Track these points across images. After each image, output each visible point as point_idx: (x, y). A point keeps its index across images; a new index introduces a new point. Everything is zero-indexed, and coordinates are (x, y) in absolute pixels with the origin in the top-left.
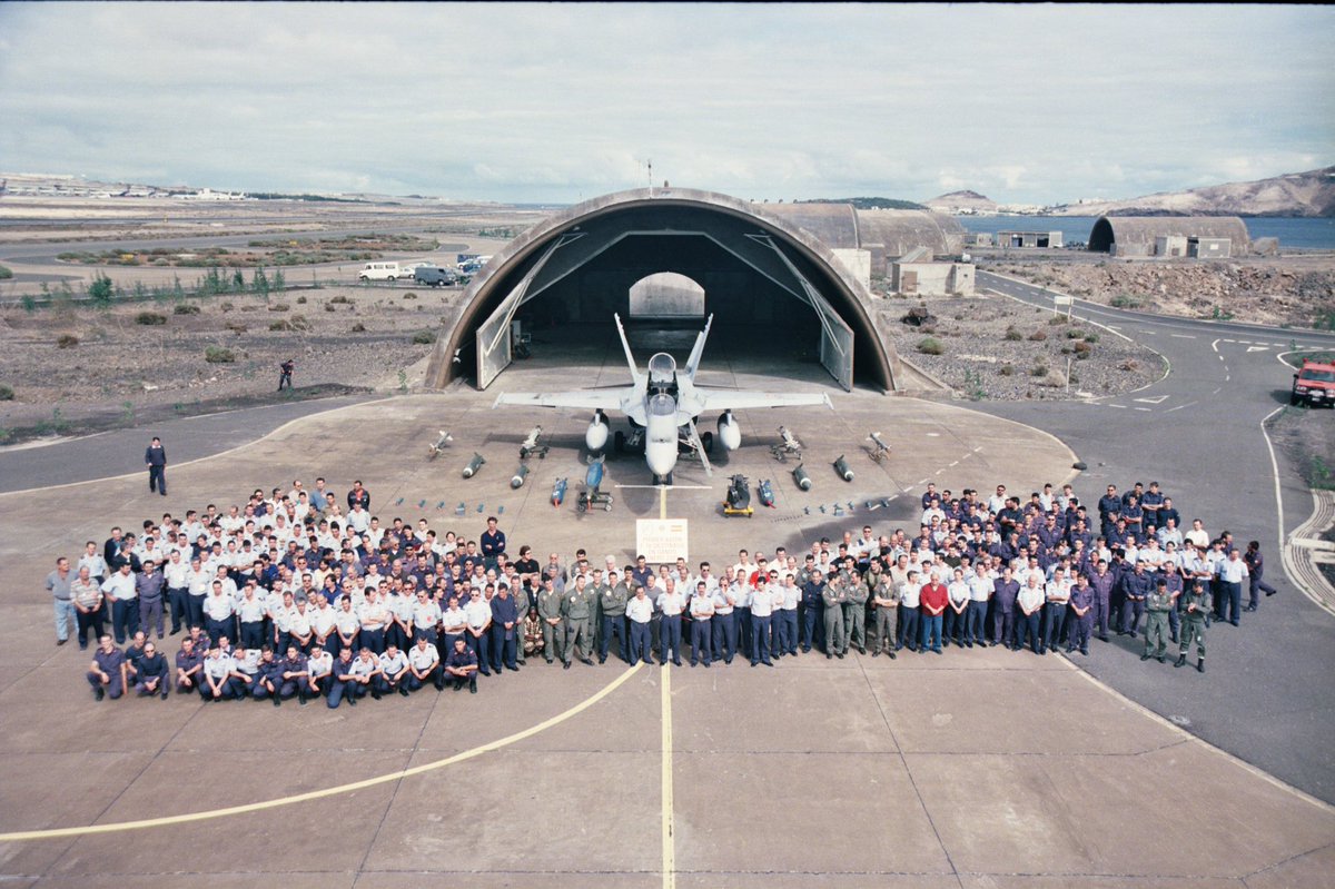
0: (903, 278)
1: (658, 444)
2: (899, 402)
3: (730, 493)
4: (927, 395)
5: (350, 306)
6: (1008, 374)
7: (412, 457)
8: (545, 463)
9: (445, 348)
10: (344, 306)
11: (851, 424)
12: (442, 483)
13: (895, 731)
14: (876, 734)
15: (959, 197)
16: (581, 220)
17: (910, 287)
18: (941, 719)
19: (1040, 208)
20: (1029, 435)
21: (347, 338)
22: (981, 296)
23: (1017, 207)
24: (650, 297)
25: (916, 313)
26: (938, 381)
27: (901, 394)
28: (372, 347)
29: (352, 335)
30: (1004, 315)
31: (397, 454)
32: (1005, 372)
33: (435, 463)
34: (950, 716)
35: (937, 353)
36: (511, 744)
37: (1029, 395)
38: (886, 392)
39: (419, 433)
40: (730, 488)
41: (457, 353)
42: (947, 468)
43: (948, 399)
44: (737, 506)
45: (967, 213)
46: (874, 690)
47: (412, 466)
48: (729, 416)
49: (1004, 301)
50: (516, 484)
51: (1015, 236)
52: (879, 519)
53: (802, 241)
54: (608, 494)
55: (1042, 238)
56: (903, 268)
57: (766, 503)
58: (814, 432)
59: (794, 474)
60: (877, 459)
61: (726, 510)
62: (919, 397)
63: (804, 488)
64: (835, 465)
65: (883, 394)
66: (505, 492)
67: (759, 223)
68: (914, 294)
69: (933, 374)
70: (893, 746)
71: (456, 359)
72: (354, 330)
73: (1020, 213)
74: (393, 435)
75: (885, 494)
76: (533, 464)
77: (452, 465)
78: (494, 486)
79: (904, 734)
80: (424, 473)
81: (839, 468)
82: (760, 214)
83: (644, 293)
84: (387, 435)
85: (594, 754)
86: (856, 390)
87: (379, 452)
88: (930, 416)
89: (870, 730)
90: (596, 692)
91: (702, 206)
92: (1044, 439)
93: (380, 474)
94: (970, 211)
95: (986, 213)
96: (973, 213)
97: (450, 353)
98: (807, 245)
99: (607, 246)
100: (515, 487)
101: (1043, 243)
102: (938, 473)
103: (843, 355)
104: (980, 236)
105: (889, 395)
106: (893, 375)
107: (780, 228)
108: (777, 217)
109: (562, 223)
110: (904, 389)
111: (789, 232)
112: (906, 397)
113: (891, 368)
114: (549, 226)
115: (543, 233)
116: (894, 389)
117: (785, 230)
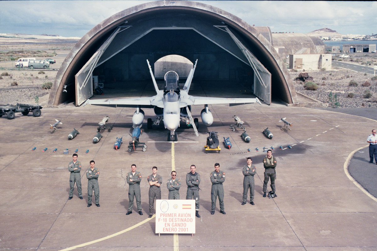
0: (295, 62)
1: (171, 115)
2: (295, 109)
3: (208, 139)
4: (310, 105)
5: (10, 77)
6: (351, 97)
7: (42, 132)
8: (111, 133)
9: (59, 84)
10: (7, 77)
11: (271, 117)
12: (57, 142)
13: (300, 237)
14: (290, 238)
15: (322, 31)
16: (128, 18)
17: (299, 66)
18: (324, 232)
19: (364, 36)
20: (365, 121)
21: (9, 88)
22: (335, 70)
23: (352, 36)
24: (165, 69)
25: (302, 75)
26: (315, 100)
27: (296, 105)
28: (21, 91)
29: (11, 87)
30: (348, 77)
31: (33, 131)
32: (350, 96)
33: (53, 134)
34: (329, 231)
35: (314, 90)
36: (91, 244)
37: (363, 105)
38: (288, 105)
39: (45, 123)
40: (208, 137)
41: (65, 87)
42: (322, 133)
43: (320, 107)
44: (212, 147)
45: (326, 40)
46: (288, 221)
47: (41, 136)
48: (207, 108)
49: (347, 72)
50: (95, 141)
51: (352, 47)
52: (287, 153)
53: (243, 27)
54: (144, 144)
55: (366, 48)
56: (295, 57)
57: (227, 147)
58: (251, 120)
59: (241, 136)
60: (285, 131)
61: (206, 149)
62: (306, 107)
63: (247, 141)
64: (264, 133)
65: (287, 105)
66: (90, 145)
67: (221, 18)
68: (301, 70)
69: (312, 97)
70: (300, 244)
71: (65, 90)
72: (12, 85)
73: (354, 39)
74: (31, 124)
75: (289, 144)
76: (105, 134)
77: (62, 135)
78: (84, 142)
79: (305, 239)
80: (47, 138)
81: (266, 134)
82: (221, 13)
83: (162, 67)
84: (29, 124)
85: (137, 248)
86: (272, 104)
87: (23, 130)
88: (312, 114)
89: (287, 237)
90: (137, 223)
91: (191, 9)
92: (372, 122)
93: (24, 139)
94: (328, 38)
95: (336, 39)
96: (329, 39)
97: (61, 87)
99: (142, 36)
100: (95, 142)
101: (366, 50)
102: (317, 135)
103: (266, 87)
104: (333, 47)
105: (290, 106)
106: (291, 95)
107: (231, 20)
108: (231, 15)
109: (119, 19)
110: (298, 103)
111: (236, 22)
112: (299, 106)
113: (291, 92)
114: (112, 20)
115: (109, 24)
116: (293, 103)
117: (234, 21)
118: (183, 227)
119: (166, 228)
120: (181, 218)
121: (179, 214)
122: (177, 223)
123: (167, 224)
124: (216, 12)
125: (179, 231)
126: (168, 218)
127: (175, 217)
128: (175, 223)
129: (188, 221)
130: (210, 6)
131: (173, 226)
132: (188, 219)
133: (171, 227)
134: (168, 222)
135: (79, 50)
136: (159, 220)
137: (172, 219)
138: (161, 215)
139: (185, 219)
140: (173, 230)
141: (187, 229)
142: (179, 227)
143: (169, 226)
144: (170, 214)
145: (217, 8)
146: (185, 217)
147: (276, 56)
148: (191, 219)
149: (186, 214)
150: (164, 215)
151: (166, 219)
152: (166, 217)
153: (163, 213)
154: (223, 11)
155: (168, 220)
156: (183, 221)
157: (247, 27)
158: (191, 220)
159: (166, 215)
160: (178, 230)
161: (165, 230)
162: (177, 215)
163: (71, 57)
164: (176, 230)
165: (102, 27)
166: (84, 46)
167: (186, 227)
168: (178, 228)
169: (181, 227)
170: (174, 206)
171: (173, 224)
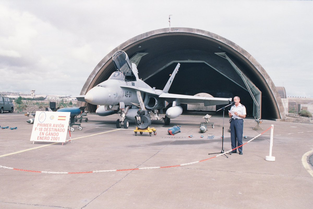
0: (302, 109)
4: (297, 121)
27: (284, 120)
42: (296, 133)
43: (307, 123)
53: (236, 50)
56: (302, 106)
61: (135, 131)
62: (293, 122)
65: (275, 120)
67: (217, 42)
82: (217, 38)
88: (296, 124)
91: (192, 35)
98: (239, 51)
102: (289, 134)
103: (258, 105)
105: (278, 121)
106: (280, 111)
107: (226, 44)
108: (225, 39)
109: (132, 43)
110: (286, 119)
111: (230, 46)
112: (287, 121)
113: (279, 108)
114: (127, 44)
115: (124, 47)
116: (281, 118)
117: (228, 45)
118: (56, 136)
119: (40, 137)
120: (55, 127)
121: (54, 124)
122: (51, 132)
123: (42, 133)
124: (213, 37)
125: (51, 140)
126: (43, 128)
127: (50, 127)
128: (49, 132)
129: (61, 131)
130: (208, 32)
131: (47, 135)
132: (61, 129)
133: (45, 136)
134: (43, 131)
135: (101, 68)
136: (35, 129)
137: (47, 128)
138: (38, 125)
139: (59, 129)
140: (45, 139)
141: (59, 138)
142: (52, 136)
143: (43, 135)
144: (46, 124)
145: (213, 34)
146: (59, 128)
147: (266, 75)
148: (64, 129)
149: (60, 125)
150: (41, 125)
151: (42, 129)
152: (42, 127)
153: (40, 123)
154: (219, 36)
155: (43, 130)
156: (56, 131)
157: (239, 50)
158: (63, 131)
159: (42, 125)
160: (50, 138)
161: (39, 139)
162: (52, 126)
163: (94, 74)
164: (48, 139)
165: (119, 50)
166: (104, 65)
167: (58, 137)
168: (50, 137)
169: (53, 136)
170: (50, 117)
171: (47, 133)
